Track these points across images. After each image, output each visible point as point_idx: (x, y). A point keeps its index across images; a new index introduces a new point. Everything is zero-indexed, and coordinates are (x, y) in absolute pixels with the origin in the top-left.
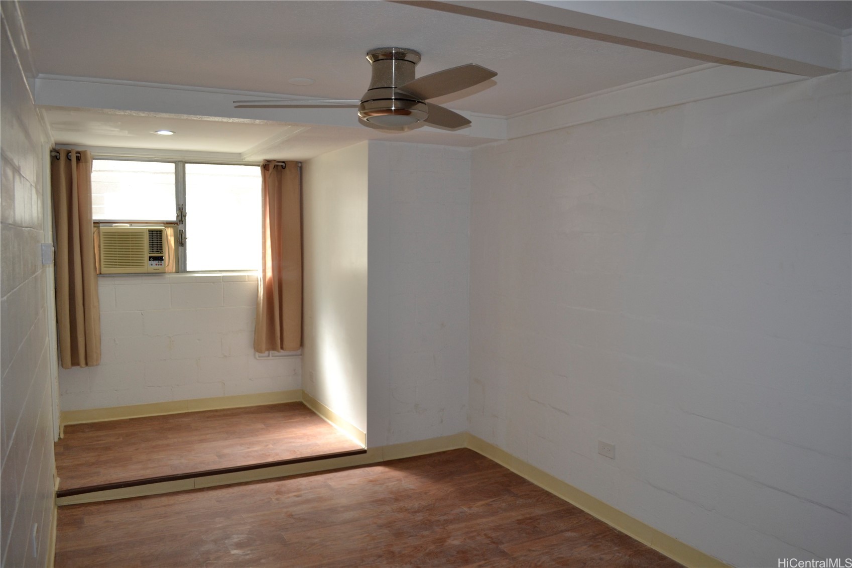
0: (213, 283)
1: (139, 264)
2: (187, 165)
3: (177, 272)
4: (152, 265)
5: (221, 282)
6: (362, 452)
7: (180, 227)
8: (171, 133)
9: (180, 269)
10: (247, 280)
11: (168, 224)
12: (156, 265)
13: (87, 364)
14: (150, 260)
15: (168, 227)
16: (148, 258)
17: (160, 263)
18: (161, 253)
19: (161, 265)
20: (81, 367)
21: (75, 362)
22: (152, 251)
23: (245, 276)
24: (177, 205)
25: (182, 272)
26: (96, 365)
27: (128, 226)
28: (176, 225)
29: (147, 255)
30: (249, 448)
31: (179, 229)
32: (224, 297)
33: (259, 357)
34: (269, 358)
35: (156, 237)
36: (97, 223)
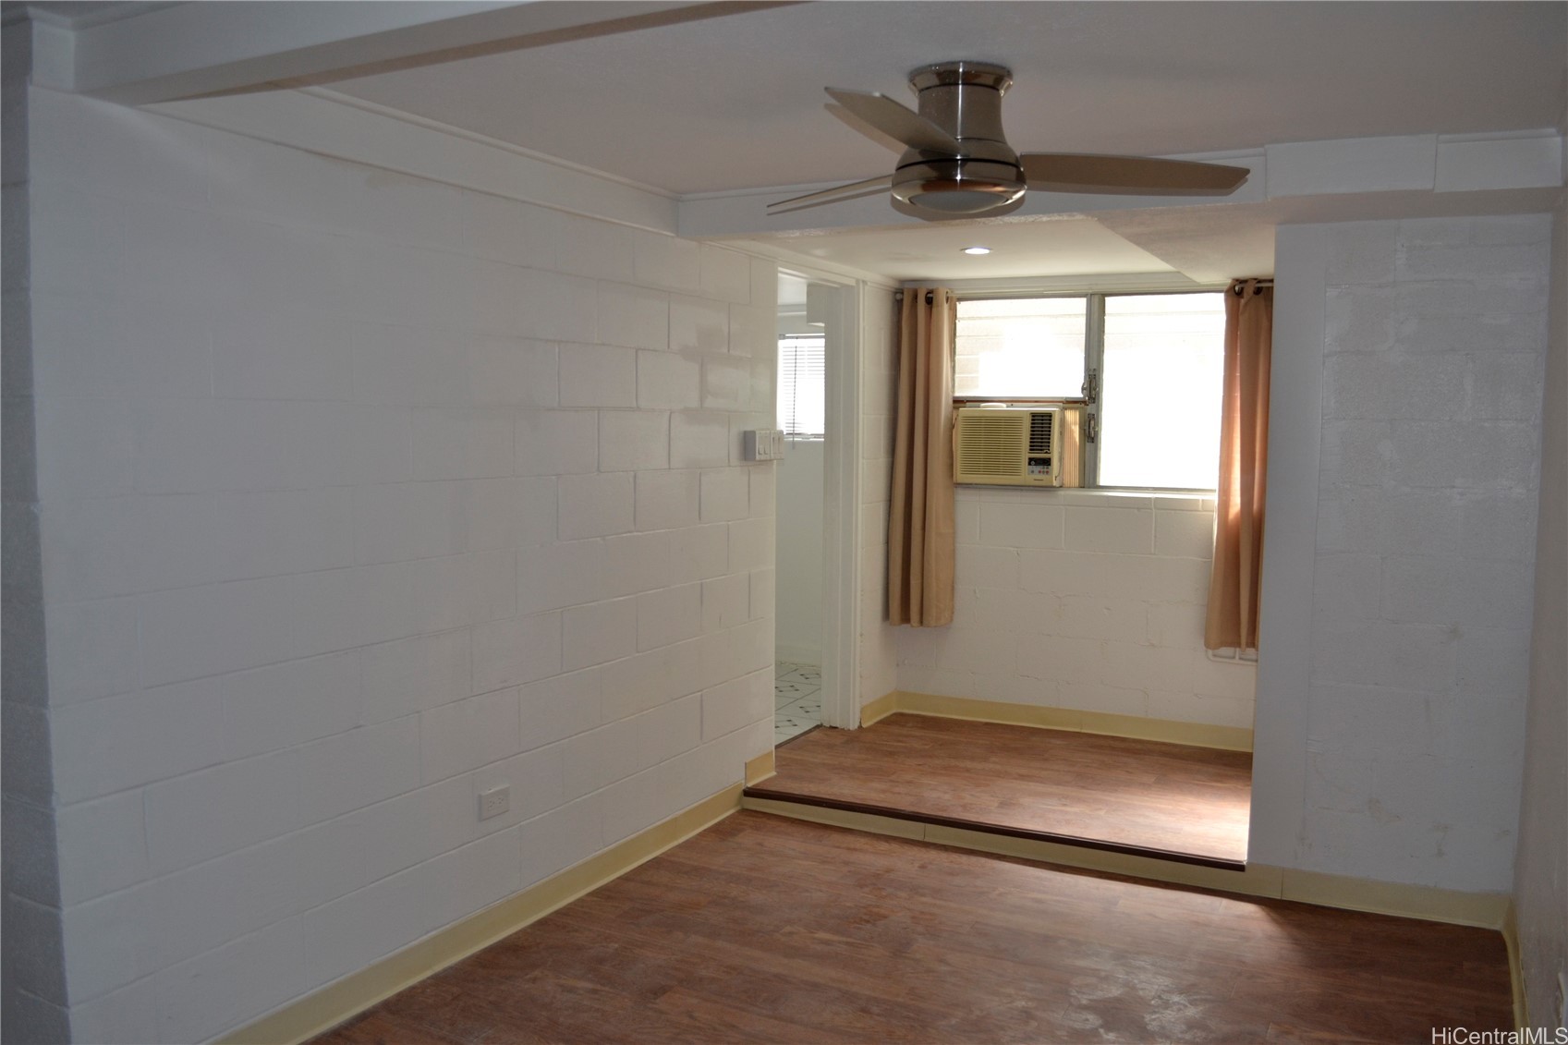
0: (1138, 509)
1: (1013, 470)
2: (1108, 300)
3: (1082, 486)
4: (1033, 472)
5: (1151, 509)
6: (1236, 867)
7: (1091, 409)
8: (987, 251)
9: (1086, 483)
10: (1200, 508)
11: (1070, 403)
12: (1040, 472)
13: (921, 622)
14: (1030, 464)
15: (1071, 409)
16: (1027, 461)
17: (1045, 470)
18: (1046, 453)
19: (1047, 472)
20: (912, 626)
21: (906, 618)
22: (1032, 448)
23: (1198, 500)
24: (1087, 369)
25: (1089, 488)
26: (935, 627)
27: (1003, 406)
28: (1083, 405)
29: (1025, 453)
30: (1065, 805)
31: (1089, 411)
32: (1155, 537)
33: (1215, 656)
34: (1231, 661)
35: (1041, 425)
36: (959, 402)
